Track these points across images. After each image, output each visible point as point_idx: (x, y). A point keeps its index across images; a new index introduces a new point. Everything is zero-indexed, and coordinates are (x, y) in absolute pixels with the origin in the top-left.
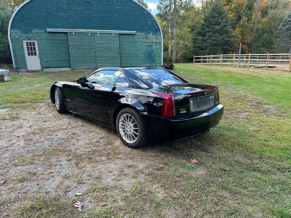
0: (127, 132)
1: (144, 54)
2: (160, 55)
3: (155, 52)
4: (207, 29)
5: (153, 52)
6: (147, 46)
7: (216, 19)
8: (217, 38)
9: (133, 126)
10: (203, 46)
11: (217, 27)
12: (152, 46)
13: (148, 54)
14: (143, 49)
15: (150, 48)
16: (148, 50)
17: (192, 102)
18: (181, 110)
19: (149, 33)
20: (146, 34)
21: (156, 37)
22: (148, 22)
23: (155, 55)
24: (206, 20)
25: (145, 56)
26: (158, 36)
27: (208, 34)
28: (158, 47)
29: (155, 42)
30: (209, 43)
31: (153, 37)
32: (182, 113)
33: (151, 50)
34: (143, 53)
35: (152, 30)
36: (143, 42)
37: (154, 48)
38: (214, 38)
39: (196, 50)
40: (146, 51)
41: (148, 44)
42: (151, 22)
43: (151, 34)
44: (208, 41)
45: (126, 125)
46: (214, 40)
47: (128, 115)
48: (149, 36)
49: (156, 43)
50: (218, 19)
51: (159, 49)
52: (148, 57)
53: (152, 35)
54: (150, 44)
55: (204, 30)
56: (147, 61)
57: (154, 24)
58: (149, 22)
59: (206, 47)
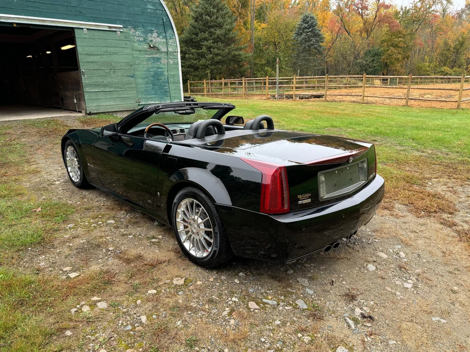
0: (191, 235)
1: (144, 78)
2: (176, 81)
3: (166, 73)
4: (202, 35)
5: (162, 74)
6: (149, 59)
7: (215, 17)
8: (221, 51)
9: (204, 223)
10: (200, 65)
11: (218, 32)
12: (158, 59)
13: (152, 79)
14: (141, 66)
15: (157, 64)
16: (152, 68)
17: (322, 178)
18: (299, 197)
19: (151, 32)
20: (146, 33)
21: (165, 41)
22: (146, 5)
23: (166, 80)
24: (197, 18)
25: (147, 83)
26: (170, 39)
27: (206, 43)
28: (171, 62)
29: (164, 52)
30: (209, 58)
31: (159, 39)
32: (302, 204)
33: (158, 68)
34: (143, 76)
35: (156, 26)
36: (140, 51)
37: (164, 64)
38: (216, 51)
39: (188, 71)
40: (148, 70)
41: (151, 56)
42: (153, 6)
43: (155, 35)
44: (207, 55)
45: (189, 221)
46: (217, 55)
47: (193, 201)
48: (150, 39)
49: (167, 53)
50: (217, 18)
51: (173, 66)
52: (154, 85)
53: (158, 36)
54: (155, 56)
55: (197, 36)
56: (153, 92)
57: (158, 12)
58: (149, 6)
59: (204, 65)
